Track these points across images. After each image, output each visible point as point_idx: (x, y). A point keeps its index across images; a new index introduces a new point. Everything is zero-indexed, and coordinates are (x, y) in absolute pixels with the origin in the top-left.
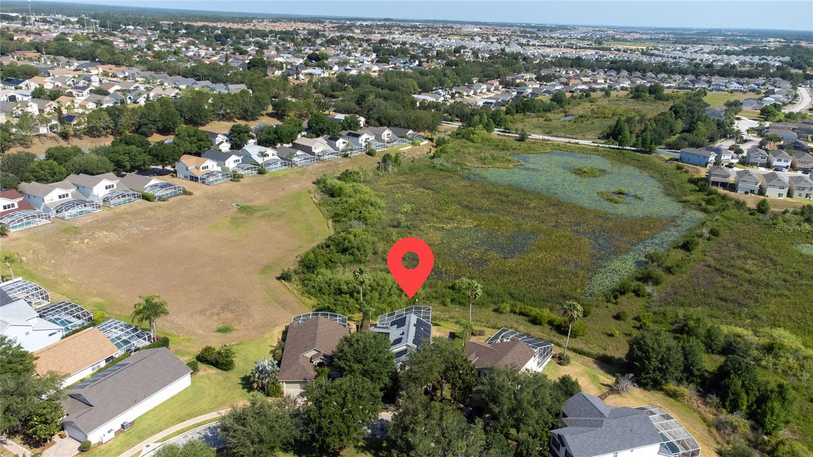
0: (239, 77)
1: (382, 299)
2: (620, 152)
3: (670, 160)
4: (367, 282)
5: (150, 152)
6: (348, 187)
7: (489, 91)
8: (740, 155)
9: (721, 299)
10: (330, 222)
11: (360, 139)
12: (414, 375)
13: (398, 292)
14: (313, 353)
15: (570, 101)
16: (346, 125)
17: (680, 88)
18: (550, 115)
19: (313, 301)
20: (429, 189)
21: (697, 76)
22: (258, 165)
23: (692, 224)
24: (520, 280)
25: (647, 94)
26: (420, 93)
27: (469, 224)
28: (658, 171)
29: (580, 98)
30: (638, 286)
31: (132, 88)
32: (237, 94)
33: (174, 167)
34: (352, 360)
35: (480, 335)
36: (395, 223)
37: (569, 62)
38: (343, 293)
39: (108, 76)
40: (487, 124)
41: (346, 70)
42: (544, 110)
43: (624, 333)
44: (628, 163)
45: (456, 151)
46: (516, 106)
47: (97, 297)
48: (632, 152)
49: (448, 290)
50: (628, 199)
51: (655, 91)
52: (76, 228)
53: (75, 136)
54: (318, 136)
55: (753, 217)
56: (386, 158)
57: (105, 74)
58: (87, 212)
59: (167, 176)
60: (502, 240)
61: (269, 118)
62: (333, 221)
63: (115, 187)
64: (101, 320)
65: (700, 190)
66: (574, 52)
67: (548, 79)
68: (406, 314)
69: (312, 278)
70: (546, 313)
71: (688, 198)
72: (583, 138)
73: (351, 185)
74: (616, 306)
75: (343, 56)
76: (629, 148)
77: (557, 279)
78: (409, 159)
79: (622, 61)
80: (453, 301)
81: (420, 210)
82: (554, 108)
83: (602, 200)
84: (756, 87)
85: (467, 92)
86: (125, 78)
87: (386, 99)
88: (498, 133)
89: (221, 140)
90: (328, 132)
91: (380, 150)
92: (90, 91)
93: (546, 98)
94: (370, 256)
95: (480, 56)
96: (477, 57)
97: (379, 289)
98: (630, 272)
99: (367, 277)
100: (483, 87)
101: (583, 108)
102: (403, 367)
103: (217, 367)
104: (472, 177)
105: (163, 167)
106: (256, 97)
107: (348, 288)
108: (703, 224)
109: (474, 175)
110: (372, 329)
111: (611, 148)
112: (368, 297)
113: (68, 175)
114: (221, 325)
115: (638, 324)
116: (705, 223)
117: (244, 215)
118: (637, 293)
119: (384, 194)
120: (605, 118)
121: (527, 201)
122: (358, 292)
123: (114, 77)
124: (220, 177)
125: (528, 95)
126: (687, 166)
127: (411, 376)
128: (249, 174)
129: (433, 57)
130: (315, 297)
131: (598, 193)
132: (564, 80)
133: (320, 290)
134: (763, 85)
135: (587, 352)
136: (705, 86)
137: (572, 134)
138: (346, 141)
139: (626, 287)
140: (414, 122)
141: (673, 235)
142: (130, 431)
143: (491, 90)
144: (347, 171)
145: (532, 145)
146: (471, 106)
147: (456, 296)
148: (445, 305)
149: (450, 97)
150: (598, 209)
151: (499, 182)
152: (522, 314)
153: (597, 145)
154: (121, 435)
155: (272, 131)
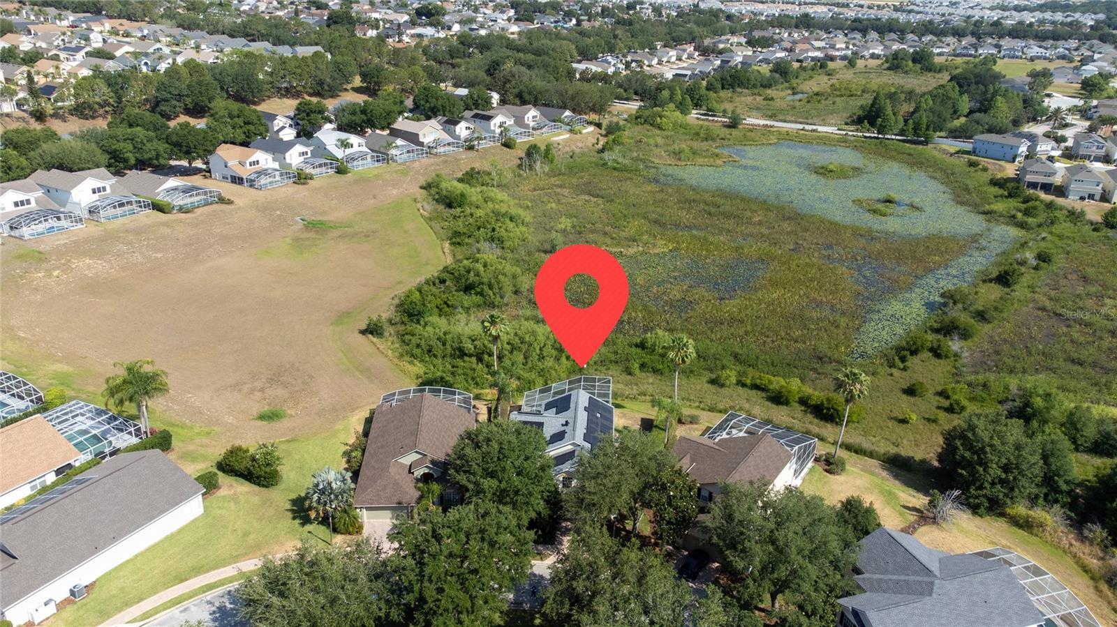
0: (313, 36)
1: (530, 365)
2: (881, 143)
3: (958, 152)
4: (504, 338)
5: (167, 140)
6: (473, 193)
7: (679, 59)
8: (1063, 145)
9: (1073, 361)
10: (447, 245)
11: (493, 122)
12: (588, 498)
13: (554, 353)
14: (413, 457)
15: (798, 73)
16: (470, 102)
17: (957, 55)
18: (770, 92)
19: (418, 368)
20: (597, 196)
21: (979, 38)
22: (337, 160)
23: (1005, 246)
24: (747, 333)
25: (910, 63)
26: (579, 62)
27: (661, 247)
28: (941, 169)
29: (813, 70)
30: (939, 341)
31: (151, 50)
32: (306, 58)
33: (207, 163)
34: (479, 471)
35: (691, 423)
36: (548, 247)
37: (794, 22)
38: (466, 355)
39: (118, 35)
40: (681, 103)
41: (472, 30)
42: (762, 86)
43: (924, 419)
44: (893, 158)
45: (637, 142)
46: (722, 79)
47: (61, 362)
48: (898, 142)
49: (634, 350)
50: (901, 210)
51: (921, 60)
52: (40, 253)
53: (55, 115)
54: (428, 118)
55: (1098, 234)
56: (531, 151)
57: (114, 32)
58: (61, 229)
59: (196, 177)
60: (713, 270)
61: (356, 95)
62: (451, 244)
63: (108, 190)
64: (58, 401)
65: (1010, 196)
66: (797, 9)
67: (766, 43)
68: (570, 390)
69: (417, 331)
70: (795, 385)
71: (994, 207)
72: (821, 123)
73: (479, 189)
74: (905, 373)
75: (467, 13)
76: (893, 137)
77: (805, 332)
78: (567, 153)
79: (868, 20)
80: (643, 366)
81: (584, 227)
82: (776, 82)
83: (861, 210)
84: (1067, 52)
85: (648, 61)
86: (143, 38)
87: (530, 67)
88: (696, 116)
89: (281, 124)
90: (444, 112)
91: (522, 141)
92: (86, 53)
93: (765, 69)
94: (509, 297)
95: (664, 13)
96: (660, 15)
97: (525, 347)
98: (918, 318)
99: (504, 329)
100: (671, 54)
101: (818, 83)
102: (567, 481)
103: (251, 482)
104: (662, 178)
105: (190, 164)
106: (336, 63)
107: (475, 348)
108: (1024, 245)
109: (664, 175)
110: (515, 416)
111: (865, 137)
112: (507, 362)
113: (33, 172)
114: (266, 408)
115: (946, 403)
116: (1026, 243)
117: (312, 235)
118: (937, 352)
119: (530, 204)
120: (852, 96)
121: (748, 214)
122: (491, 354)
123: (127, 36)
124: (278, 178)
125: (736, 65)
126: (984, 161)
127: (583, 500)
128: (322, 176)
129: (597, 14)
130: (422, 361)
131: (853, 201)
132: (788, 45)
133: (430, 351)
134: (1077, 49)
135: (868, 450)
136: (994, 51)
137: (805, 118)
138: (472, 127)
139: (919, 343)
140: (573, 98)
141: (977, 262)
142: (84, 601)
143: (683, 58)
144: (473, 169)
145: (748, 134)
146: (656, 78)
147: (647, 358)
148: (630, 374)
149: (624, 67)
150: (857, 224)
151: (704, 185)
152: (756, 387)
153: (844, 133)
154: (69, 608)
155: (358, 110)
